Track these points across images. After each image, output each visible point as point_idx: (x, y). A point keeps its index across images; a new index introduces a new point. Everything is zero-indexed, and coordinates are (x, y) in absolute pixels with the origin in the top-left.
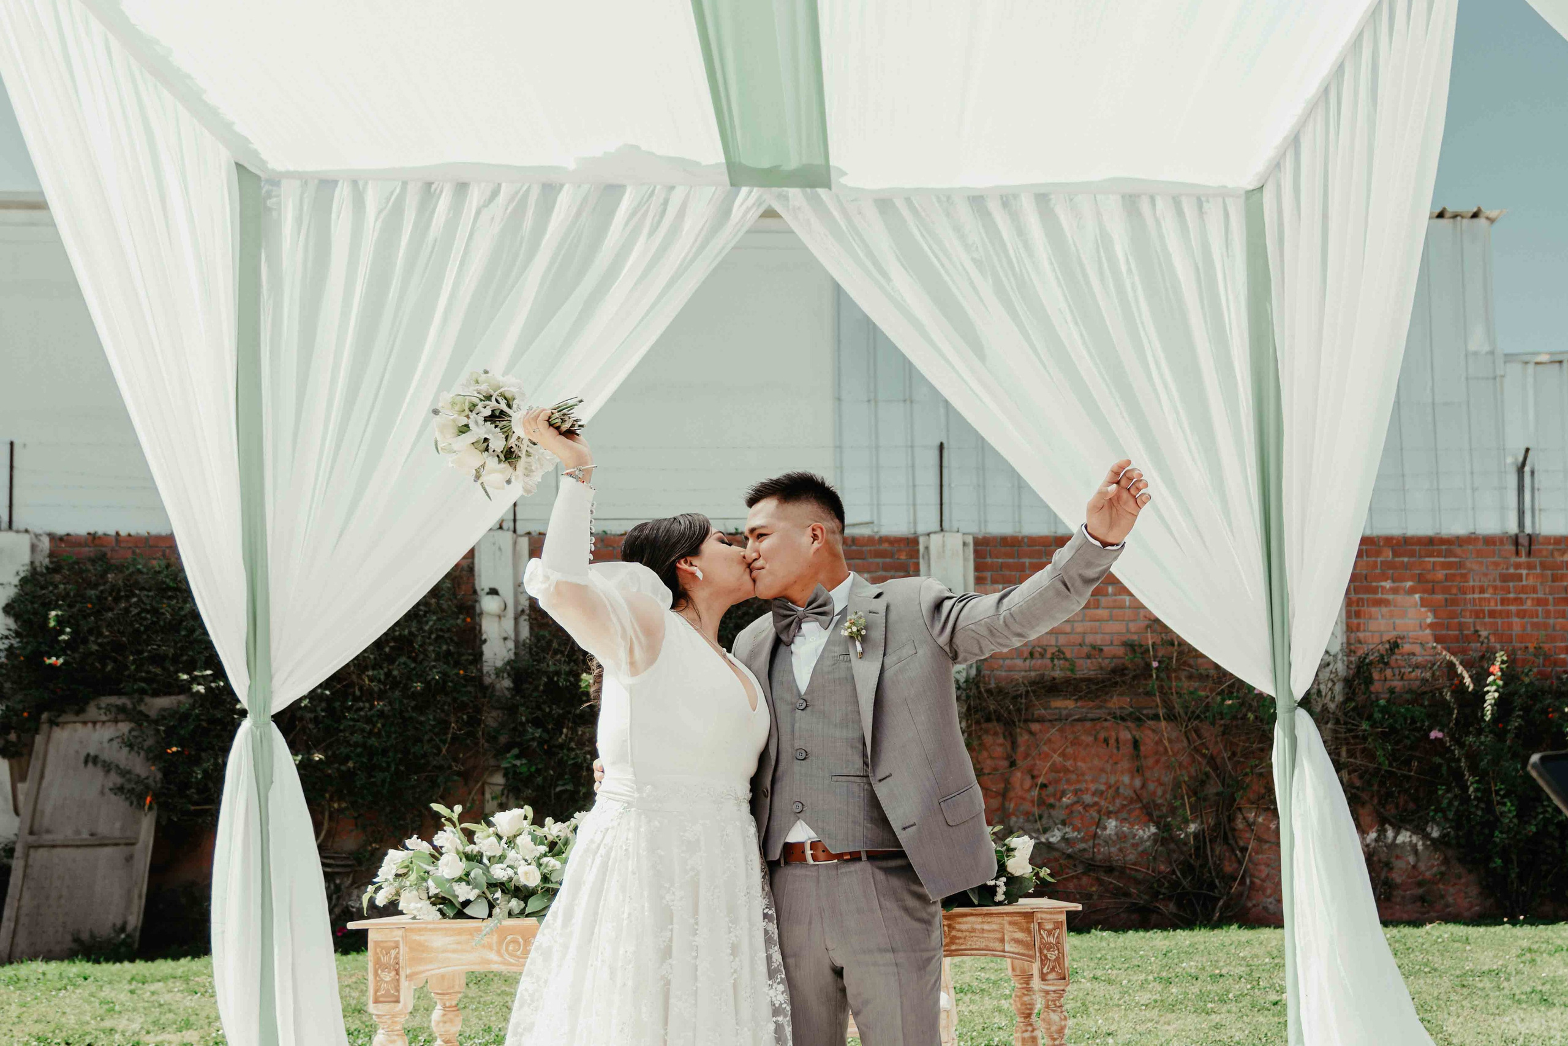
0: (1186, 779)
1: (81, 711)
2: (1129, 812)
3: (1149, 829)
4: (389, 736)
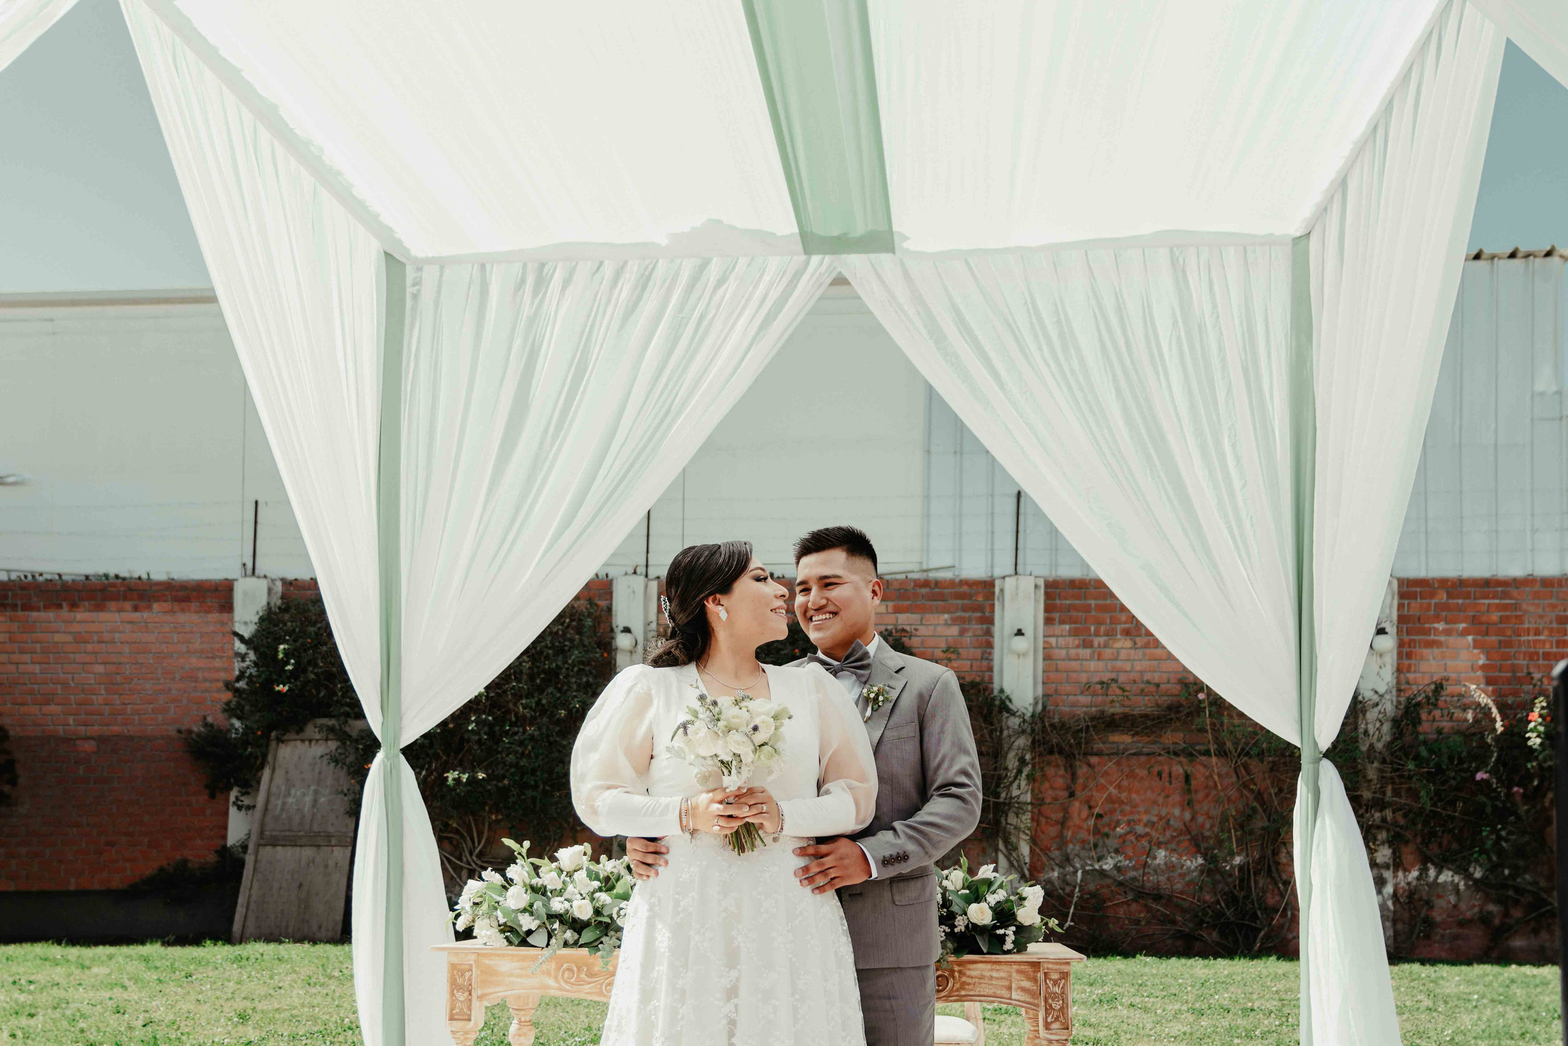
0: (1234, 813)
1: (300, 729)
2: (1178, 843)
3: (1196, 859)
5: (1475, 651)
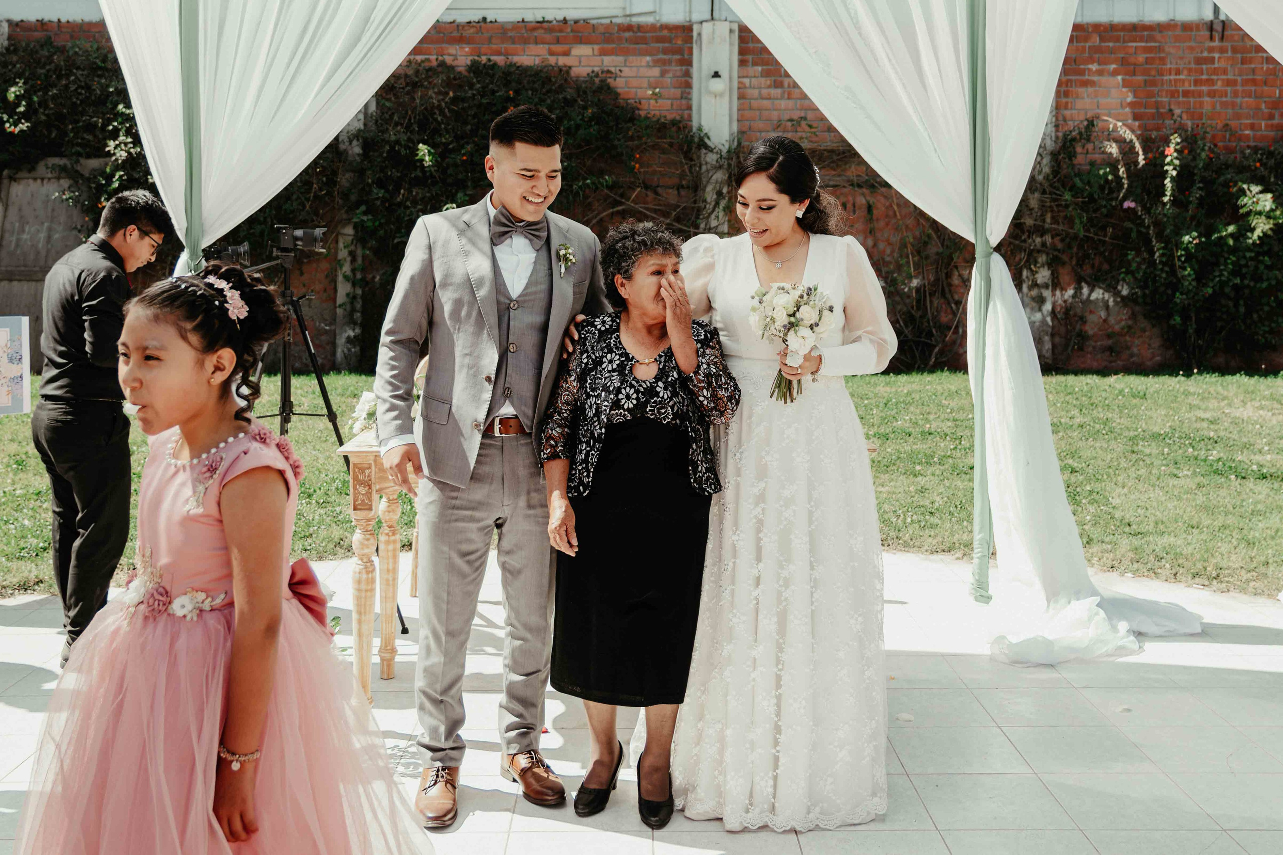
0: (911, 240)
1: (32, 169)
5: (1124, 90)
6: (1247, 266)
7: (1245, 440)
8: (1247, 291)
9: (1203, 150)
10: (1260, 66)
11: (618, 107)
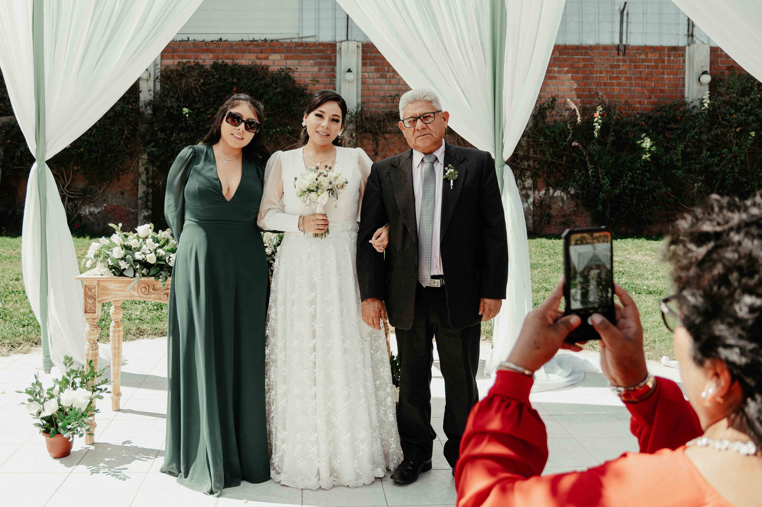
4: (98, 137)
5: (572, 81)
6: (637, 178)
7: (638, 272)
8: (637, 192)
9: (614, 114)
10: (644, 70)
11: (295, 88)
